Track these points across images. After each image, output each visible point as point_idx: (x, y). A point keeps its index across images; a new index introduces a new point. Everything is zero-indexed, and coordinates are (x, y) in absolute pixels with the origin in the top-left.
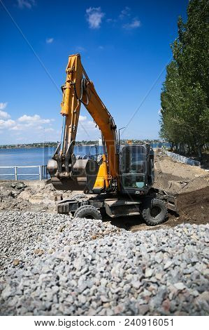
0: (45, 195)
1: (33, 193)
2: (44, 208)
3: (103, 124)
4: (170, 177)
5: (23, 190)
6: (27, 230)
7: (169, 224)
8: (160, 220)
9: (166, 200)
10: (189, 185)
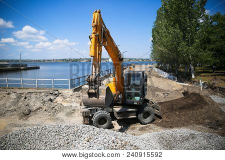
0: (73, 100)
1: (64, 98)
2: (73, 110)
3: (114, 57)
4: (157, 89)
5: (58, 96)
6: (65, 138)
7: (155, 124)
8: (150, 121)
9: (154, 108)
10: (169, 96)
